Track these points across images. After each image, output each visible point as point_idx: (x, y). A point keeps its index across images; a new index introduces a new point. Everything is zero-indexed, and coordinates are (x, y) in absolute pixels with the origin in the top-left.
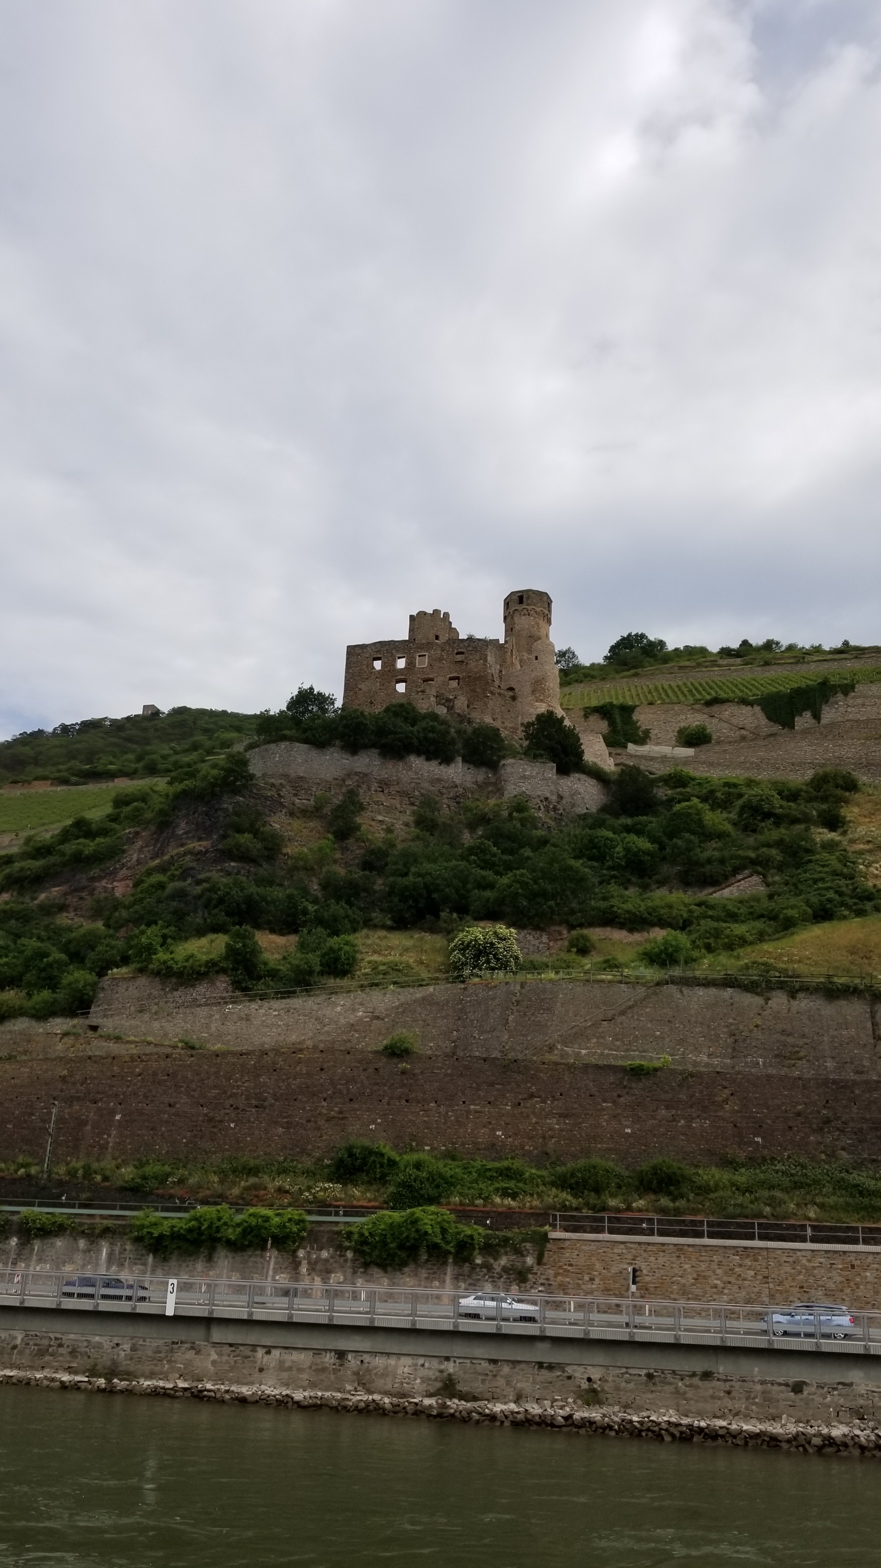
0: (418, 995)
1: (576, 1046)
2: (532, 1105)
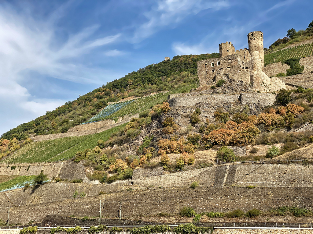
0: (206, 170)
1: (240, 181)
2: (225, 197)
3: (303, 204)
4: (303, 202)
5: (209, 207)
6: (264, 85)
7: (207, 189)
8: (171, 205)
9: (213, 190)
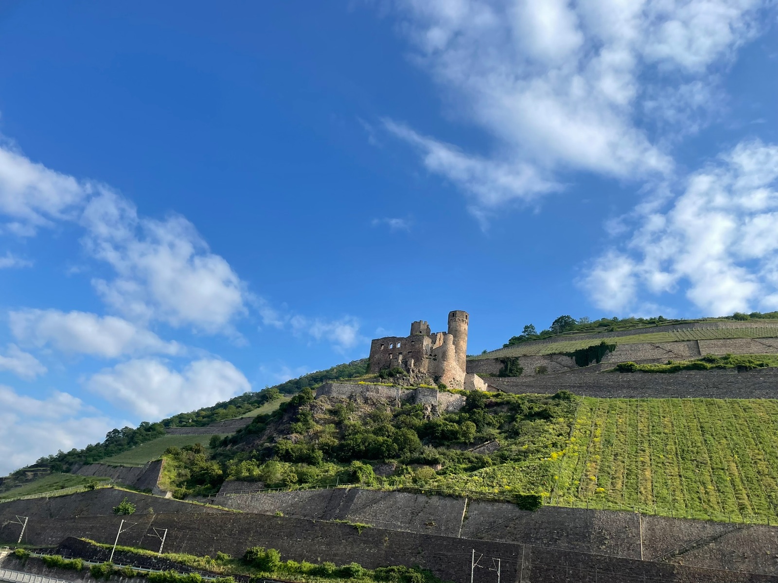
2: (319, 540)
3: (428, 566)
4: (430, 561)
5: (292, 554)
6: (455, 383)
7: (296, 523)
8: (239, 543)
9: (305, 525)
